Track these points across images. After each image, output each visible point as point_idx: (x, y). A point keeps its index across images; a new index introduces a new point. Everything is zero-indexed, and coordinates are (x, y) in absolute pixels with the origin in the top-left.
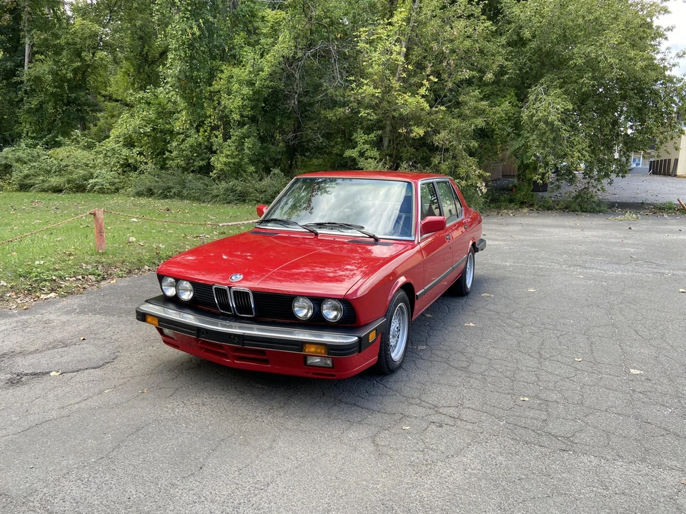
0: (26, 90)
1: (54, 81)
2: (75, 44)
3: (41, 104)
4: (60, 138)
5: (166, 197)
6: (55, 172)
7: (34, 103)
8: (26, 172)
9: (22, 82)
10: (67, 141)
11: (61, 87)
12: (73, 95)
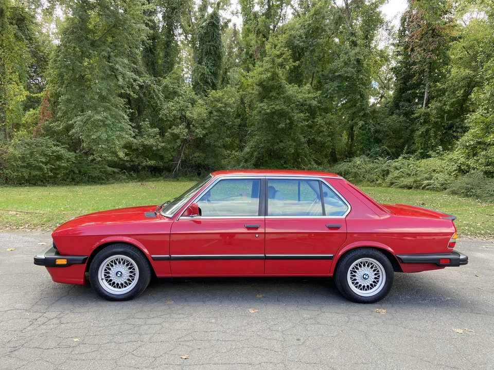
0: (421, 122)
1: (437, 113)
2: (454, 86)
3: (427, 131)
4: (430, 152)
5: (467, 196)
6: (413, 175)
7: (423, 129)
8: (396, 175)
9: (420, 117)
10: (433, 154)
11: (442, 117)
12: (450, 122)
